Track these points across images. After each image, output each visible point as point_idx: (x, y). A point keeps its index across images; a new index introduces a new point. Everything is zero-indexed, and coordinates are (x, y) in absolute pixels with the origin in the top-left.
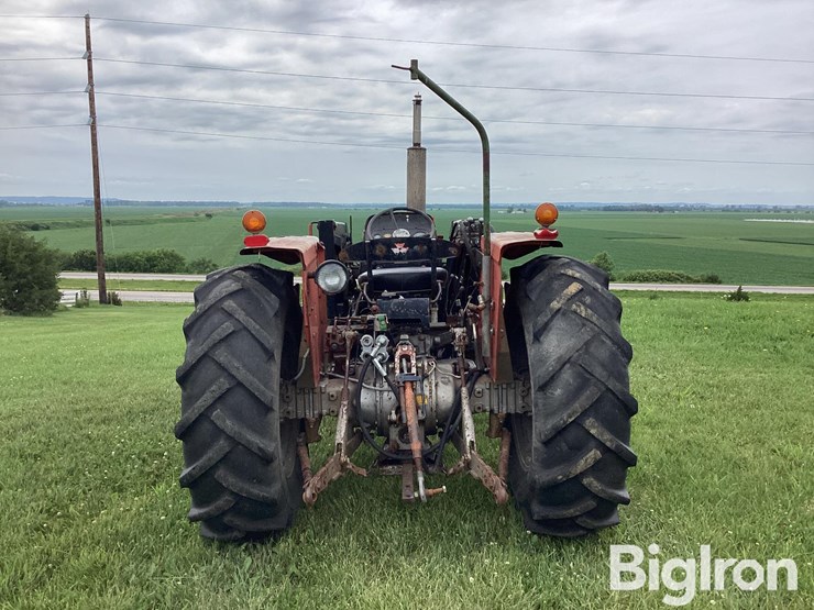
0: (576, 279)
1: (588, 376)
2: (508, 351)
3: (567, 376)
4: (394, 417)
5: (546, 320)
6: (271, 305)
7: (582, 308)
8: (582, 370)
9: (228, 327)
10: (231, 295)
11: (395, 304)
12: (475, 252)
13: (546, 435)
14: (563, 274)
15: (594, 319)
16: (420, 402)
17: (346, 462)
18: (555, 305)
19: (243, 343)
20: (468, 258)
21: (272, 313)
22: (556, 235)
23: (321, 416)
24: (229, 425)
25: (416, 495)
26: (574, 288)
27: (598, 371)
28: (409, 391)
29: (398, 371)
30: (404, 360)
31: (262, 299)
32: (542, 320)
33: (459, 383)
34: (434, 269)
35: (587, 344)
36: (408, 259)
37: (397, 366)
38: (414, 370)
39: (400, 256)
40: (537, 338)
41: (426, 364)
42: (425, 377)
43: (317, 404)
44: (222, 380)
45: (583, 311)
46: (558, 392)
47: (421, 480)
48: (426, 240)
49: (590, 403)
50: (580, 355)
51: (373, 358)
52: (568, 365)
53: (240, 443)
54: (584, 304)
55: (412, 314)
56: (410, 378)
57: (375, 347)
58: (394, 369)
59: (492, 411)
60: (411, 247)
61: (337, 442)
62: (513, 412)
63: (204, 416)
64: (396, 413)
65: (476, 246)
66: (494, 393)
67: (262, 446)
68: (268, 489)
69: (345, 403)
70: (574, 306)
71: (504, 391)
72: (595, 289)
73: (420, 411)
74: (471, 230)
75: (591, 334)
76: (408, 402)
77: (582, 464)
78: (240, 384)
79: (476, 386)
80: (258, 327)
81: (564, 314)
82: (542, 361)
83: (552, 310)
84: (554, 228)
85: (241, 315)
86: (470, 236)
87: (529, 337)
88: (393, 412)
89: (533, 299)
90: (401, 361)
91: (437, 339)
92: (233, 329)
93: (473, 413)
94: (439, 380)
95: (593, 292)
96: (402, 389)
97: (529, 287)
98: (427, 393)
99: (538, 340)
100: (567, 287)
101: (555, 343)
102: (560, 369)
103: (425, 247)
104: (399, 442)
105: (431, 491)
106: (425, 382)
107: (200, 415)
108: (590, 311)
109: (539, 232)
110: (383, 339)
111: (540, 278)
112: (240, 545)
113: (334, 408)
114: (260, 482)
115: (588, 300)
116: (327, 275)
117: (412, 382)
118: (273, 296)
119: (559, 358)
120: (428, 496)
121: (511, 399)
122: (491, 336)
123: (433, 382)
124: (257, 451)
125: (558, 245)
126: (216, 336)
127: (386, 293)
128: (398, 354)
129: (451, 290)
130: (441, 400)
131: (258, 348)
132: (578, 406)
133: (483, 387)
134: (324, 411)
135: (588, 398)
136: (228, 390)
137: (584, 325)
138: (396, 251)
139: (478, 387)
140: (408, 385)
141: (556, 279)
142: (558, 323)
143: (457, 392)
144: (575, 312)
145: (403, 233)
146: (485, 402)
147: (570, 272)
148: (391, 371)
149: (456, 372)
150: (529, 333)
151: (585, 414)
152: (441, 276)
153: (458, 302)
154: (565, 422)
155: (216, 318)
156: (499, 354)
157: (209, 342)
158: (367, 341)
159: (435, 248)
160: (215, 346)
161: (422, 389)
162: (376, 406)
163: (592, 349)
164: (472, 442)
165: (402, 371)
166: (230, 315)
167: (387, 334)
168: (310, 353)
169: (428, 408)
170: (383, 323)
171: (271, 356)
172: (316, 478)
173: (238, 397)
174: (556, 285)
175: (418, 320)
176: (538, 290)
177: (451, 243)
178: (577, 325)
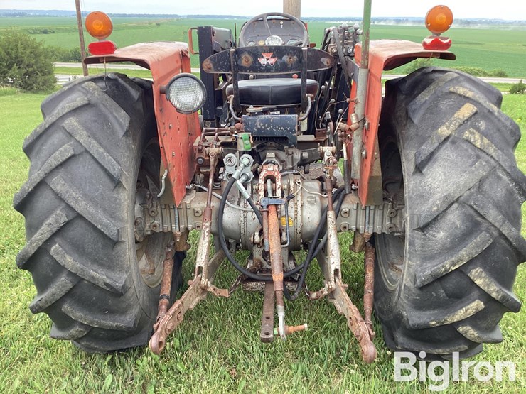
0: (467, 99)
1: (479, 219)
2: (381, 174)
3: (454, 218)
4: (257, 239)
5: (431, 149)
6: (120, 124)
7: (477, 136)
8: (472, 212)
9: (67, 150)
10: (75, 111)
11: (261, 121)
12: (347, 62)
13: (422, 281)
14: (452, 93)
15: (491, 150)
16: (284, 224)
17: (207, 287)
18: (444, 131)
19: (83, 168)
20: (338, 66)
21: (121, 133)
22: (448, 45)
23: (187, 230)
24: (69, 261)
25: (276, 331)
26: (467, 110)
27: (493, 215)
28: (273, 216)
29: (262, 193)
30: (269, 181)
31: (110, 116)
32: (427, 148)
33: (326, 202)
34: (304, 81)
35: (481, 181)
36: (277, 71)
37: (262, 187)
38: (279, 193)
39: (267, 68)
40: (419, 169)
41: (292, 184)
42: (290, 198)
43: (183, 220)
44: (58, 212)
45: (478, 140)
46: (440, 235)
47: (281, 315)
48: (296, 50)
49: (480, 251)
50: (472, 194)
51: (235, 180)
52: (455, 205)
53: (83, 279)
54: (478, 130)
55: (279, 131)
56: (274, 202)
57: (238, 166)
58: (257, 190)
59: (357, 230)
60: (280, 57)
61: (197, 265)
62: (379, 232)
63: (42, 250)
64: (260, 235)
65: (348, 55)
66: (361, 213)
67: (108, 281)
68: (122, 318)
69: (208, 224)
70: (467, 134)
71: (372, 212)
72: (491, 112)
73: (284, 234)
74: (344, 38)
75: (488, 169)
76: (271, 228)
77: (460, 314)
78: (79, 216)
79: (343, 206)
80: (101, 150)
81: (453, 142)
82: (423, 197)
83: (439, 137)
84: (446, 36)
85: (82, 136)
86: (343, 44)
87: (408, 165)
88: (257, 234)
89: (416, 121)
90: (266, 182)
91: (305, 155)
92: (73, 153)
93: (339, 231)
94: (305, 201)
95: (488, 115)
96: (265, 214)
97: (412, 107)
98: (292, 213)
99: (421, 172)
100: (459, 109)
101: (441, 177)
102: (446, 210)
103: (295, 57)
104: (262, 260)
105: (291, 329)
106: (291, 203)
107: (39, 248)
108: (486, 141)
109: (429, 41)
110: (247, 159)
111: (424, 97)
112: (105, 358)
113: (199, 223)
114: (113, 312)
115: (483, 125)
116: (179, 91)
117: (276, 206)
118: (123, 113)
119: (446, 197)
120: (288, 334)
121: (378, 219)
122: (363, 159)
123: (299, 203)
124: (104, 287)
125: (451, 57)
126: (54, 162)
127: (251, 109)
128: (262, 175)
129: (321, 105)
130: (306, 221)
131: (102, 174)
132: (464, 254)
133: (350, 207)
134: (190, 226)
135: (477, 246)
136: (67, 224)
137: (478, 157)
138: (263, 61)
139: (345, 207)
140: (272, 209)
141: (445, 99)
142: (447, 153)
143: (324, 212)
144: (468, 141)
145: (275, 41)
146: (351, 222)
147: (461, 91)
148: (255, 192)
149: (323, 190)
150: (408, 160)
151: (471, 262)
152: (311, 89)
153: (328, 115)
154: (446, 270)
155: (56, 137)
156: (371, 178)
157: (47, 168)
158: (230, 160)
159: (306, 59)
160: (52, 172)
161: (287, 212)
162: (240, 225)
163: (486, 187)
164: (336, 271)
165: (266, 194)
166: (71, 135)
167: (252, 153)
168: (168, 174)
169: (292, 230)
170: (247, 142)
171: (117, 183)
172: (167, 317)
173: (78, 230)
174: (444, 104)
175: (286, 138)
176: (422, 112)
177: (323, 52)
178: (470, 156)
